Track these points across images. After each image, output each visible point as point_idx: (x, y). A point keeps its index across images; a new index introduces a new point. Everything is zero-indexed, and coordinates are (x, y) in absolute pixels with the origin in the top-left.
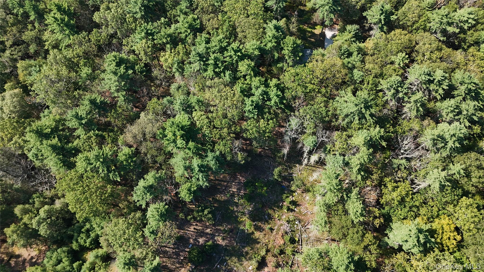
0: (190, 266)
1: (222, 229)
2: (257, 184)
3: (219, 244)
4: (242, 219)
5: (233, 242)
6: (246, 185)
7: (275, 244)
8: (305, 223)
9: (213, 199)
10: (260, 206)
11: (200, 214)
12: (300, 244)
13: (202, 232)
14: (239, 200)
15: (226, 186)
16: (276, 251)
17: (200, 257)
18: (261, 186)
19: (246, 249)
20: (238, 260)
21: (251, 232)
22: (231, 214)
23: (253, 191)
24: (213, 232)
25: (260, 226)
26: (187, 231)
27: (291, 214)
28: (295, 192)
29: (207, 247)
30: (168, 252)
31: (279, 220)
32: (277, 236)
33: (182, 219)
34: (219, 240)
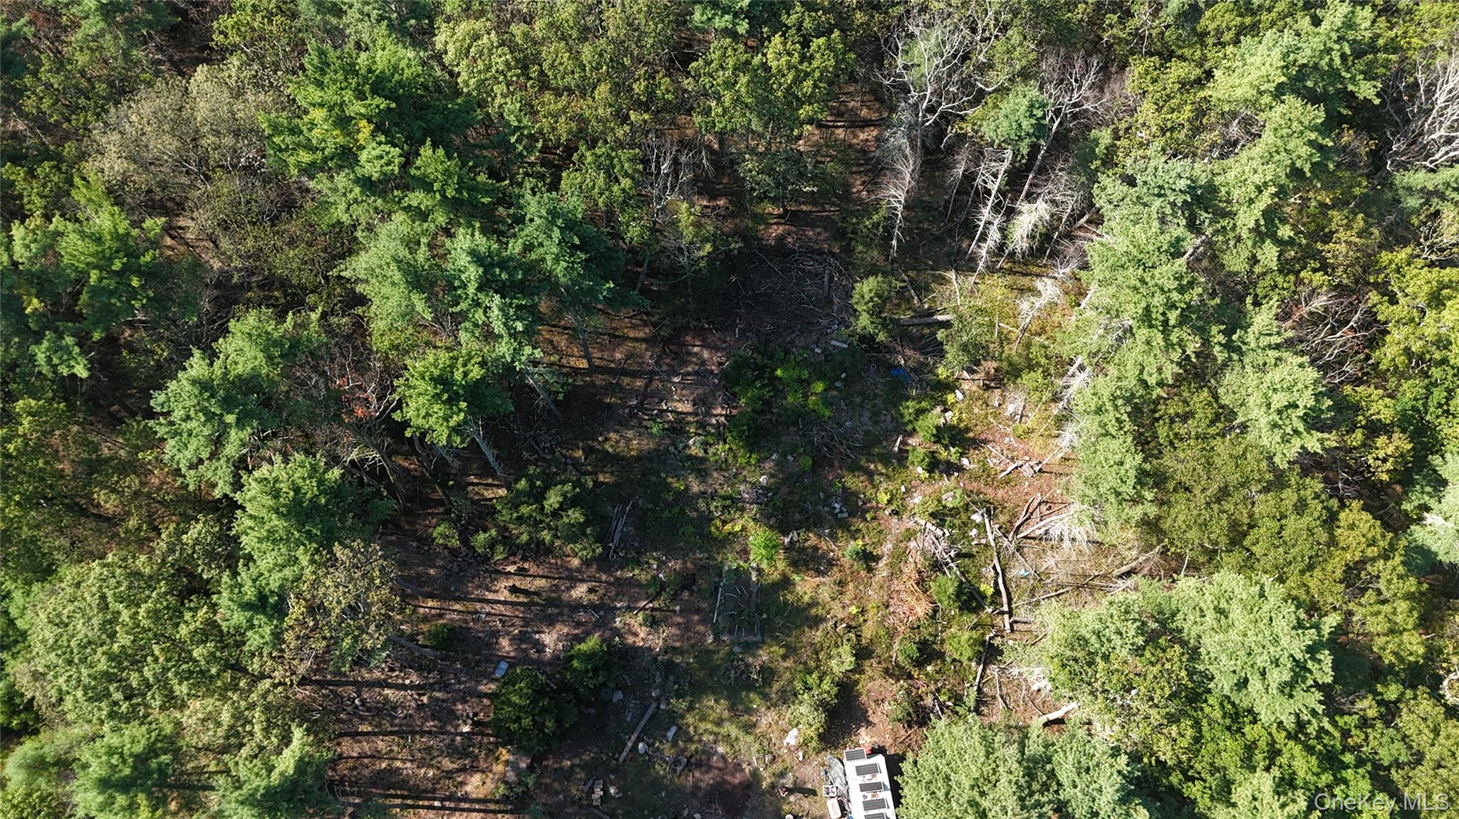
0: (507, 763)
1: (644, 577)
2: (779, 372)
3: (634, 649)
4: (728, 527)
5: (701, 628)
6: (731, 381)
7: (892, 620)
8: (1015, 516)
9: (589, 451)
10: (807, 462)
11: (525, 510)
12: (1006, 608)
13: (550, 602)
14: (705, 445)
15: (644, 395)
16: (901, 650)
17: (544, 711)
18: (800, 381)
19: (764, 656)
20: (732, 708)
21: (776, 576)
22: (676, 510)
23: (767, 403)
24: (601, 598)
25: (816, 548)
26: (478, 606)
27: (946, 482)
28: (950, 386)
29: (575, 663)
30: (394, 708)
31: (896, 513)
32: (896, 585)
33: (453, 552)
34: (636, 628)
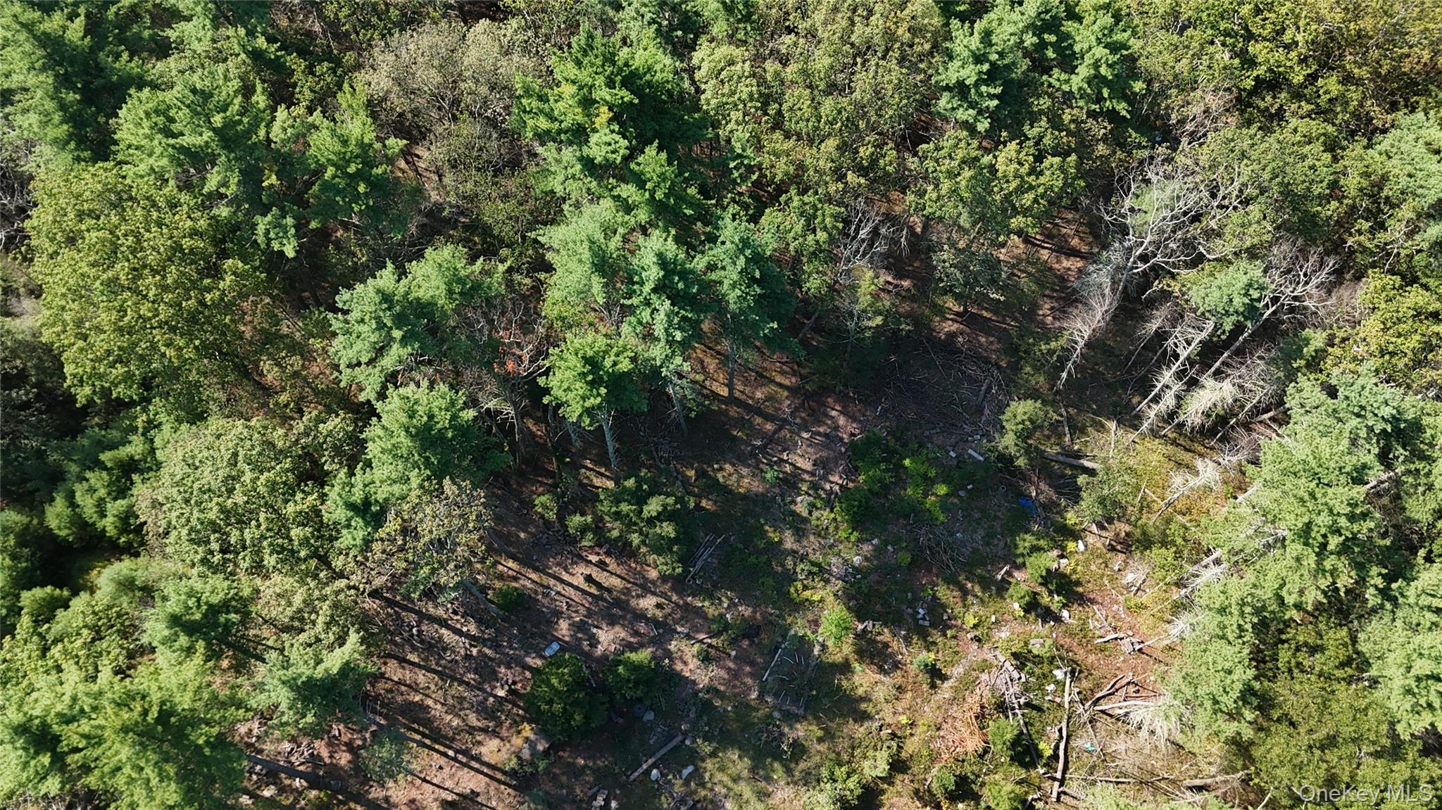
0: (527, 739)
1: (712, 612)
2: (907, 462)
3: (679, 675)
4: (807, 593)
5: (749, 681)
6: (857, 455)
7: (938, 744)
8: (1099, 686)
9: (701, 474)
10: (905, 558)
11: (624, 507)
12: (1059, 775)
13: (618, 603)
14: (812, 506)
15: (770, 440)
16: (938, 777)
17: (576, 703)
18: (925, 477)
19: (801, 730)
20: (753, 770)
21: (838, 658)
22: (764, 559)
23: (886, 488)
24: (665, 617)
25: (886, 645)
26: (552, 582)
27: (1038, 627)
28: (1075, 535)
29: (621, 669)
30: (445, 649)
31: (978, 639)
32: (954, 711)
33: (547, 523)
34: (688, 658)
